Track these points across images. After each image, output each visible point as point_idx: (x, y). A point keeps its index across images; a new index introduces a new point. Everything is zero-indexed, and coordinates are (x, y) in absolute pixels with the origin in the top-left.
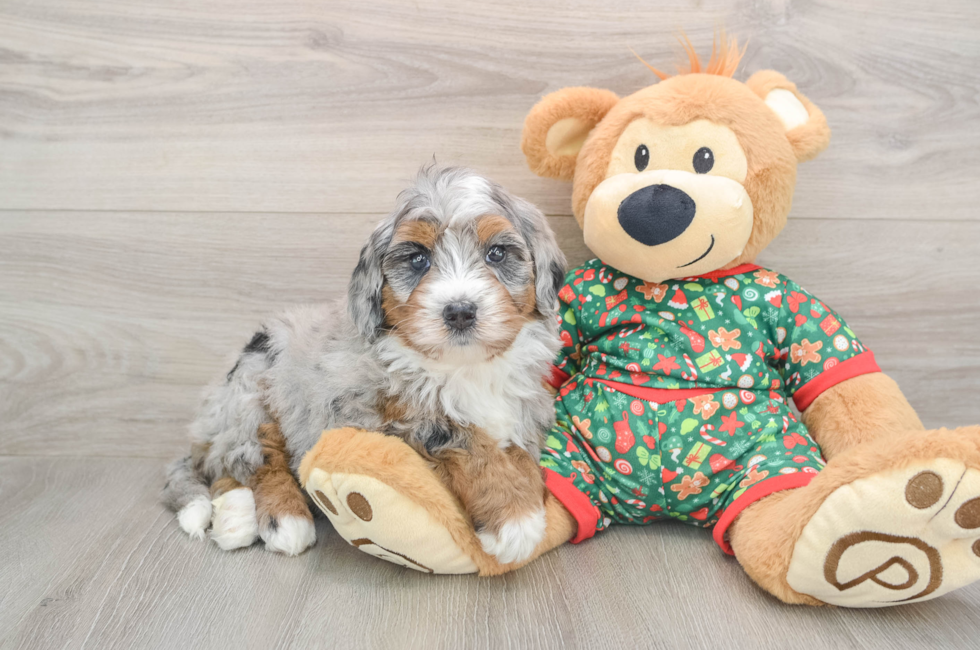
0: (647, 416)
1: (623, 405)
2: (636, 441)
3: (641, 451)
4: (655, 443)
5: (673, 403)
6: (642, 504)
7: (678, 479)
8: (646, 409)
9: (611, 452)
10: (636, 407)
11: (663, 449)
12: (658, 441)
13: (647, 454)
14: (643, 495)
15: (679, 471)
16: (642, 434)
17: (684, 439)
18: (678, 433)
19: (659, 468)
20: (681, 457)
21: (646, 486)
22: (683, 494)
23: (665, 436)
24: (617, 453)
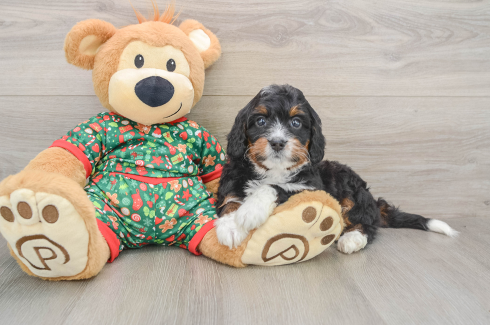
0: (149, 191)
1: (135, 186)
2: (144, 203)
3: (146, 209)
4: (153, 205)
5: (161, 184)
6: (143, 236)
7: (163, 222)
8: (148, 188)
9: (130, 210)
10: (143, 187)
11: (157, 207)
12: (154, 203)
13: (149, 210)
14: (145, 231)
15: (164, 218)
16: (146, 200)
17: (167, 202)
18: (164, 199)
19: (154, 217)
20: (165, 211)
21: (147, 227)
22: (165, 230)
23: (158, 200)
24: (133, 210)
